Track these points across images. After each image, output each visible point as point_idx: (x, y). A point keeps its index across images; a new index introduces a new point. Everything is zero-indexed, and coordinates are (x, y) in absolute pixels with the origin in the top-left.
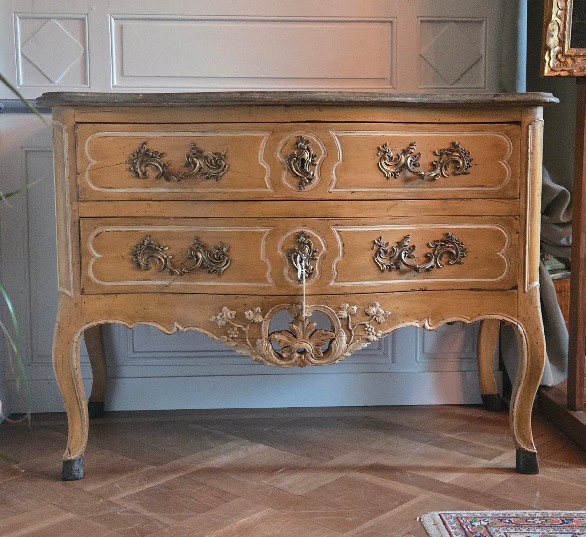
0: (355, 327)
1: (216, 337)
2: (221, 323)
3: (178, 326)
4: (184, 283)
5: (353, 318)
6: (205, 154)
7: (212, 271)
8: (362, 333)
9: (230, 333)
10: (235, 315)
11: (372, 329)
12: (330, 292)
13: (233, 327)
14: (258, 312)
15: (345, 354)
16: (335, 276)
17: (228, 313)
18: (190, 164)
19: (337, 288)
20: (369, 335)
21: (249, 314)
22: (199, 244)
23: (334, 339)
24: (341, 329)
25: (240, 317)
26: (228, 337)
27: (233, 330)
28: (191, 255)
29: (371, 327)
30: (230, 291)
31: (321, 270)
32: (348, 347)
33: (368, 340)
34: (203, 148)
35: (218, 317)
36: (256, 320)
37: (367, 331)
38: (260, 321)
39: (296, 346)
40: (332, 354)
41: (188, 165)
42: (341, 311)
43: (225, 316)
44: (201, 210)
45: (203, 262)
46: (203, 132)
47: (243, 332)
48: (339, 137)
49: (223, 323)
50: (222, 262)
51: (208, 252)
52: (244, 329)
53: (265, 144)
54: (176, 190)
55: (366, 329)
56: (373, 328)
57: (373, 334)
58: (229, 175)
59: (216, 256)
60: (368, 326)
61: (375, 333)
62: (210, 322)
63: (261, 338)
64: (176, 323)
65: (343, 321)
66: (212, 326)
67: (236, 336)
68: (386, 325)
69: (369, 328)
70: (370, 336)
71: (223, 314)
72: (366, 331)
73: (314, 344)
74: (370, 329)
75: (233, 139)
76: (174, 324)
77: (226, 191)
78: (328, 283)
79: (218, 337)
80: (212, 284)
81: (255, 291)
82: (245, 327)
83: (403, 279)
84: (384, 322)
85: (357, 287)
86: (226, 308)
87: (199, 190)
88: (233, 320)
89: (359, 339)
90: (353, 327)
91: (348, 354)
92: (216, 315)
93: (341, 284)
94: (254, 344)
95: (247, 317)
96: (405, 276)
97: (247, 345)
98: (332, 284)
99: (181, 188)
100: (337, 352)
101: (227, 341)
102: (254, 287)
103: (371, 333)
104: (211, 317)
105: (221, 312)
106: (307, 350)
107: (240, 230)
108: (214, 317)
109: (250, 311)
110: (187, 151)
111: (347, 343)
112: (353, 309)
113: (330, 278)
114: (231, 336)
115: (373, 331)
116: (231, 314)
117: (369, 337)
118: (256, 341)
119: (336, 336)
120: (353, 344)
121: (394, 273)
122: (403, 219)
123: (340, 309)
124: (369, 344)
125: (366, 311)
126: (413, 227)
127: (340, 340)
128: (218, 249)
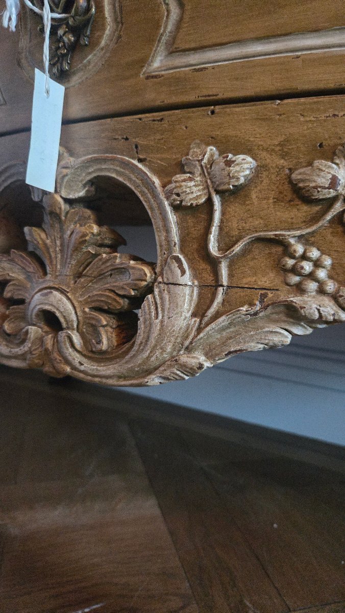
0: (237, 248)
5: (236, 209)
8: (268, 279)
11: (317, 264)
12: (150, 98)
15: (184, 358)
19: (175, 81)
20: (300, 289)
23: (149, 290)
24: (177, 253)
29: (314, 253)
32: (199, 330)
33: (293, 313)
37: (294, 270)
39: (37, 302)
40: (135, 348)
42: (180, 177)
55: (290, 262)
56: (328, 262)
57: (321, 291)
60: (299, 249)
61: (331, 286)
65: (190, 221)
69: (304, 257)
70: (305, 298)
72: (285, 271)
73: (87, 302)
74: (307, 267)
89: (251, 304)
90: (225, 247)
91: (199, 358)
93: (194, 58)
98: (158, 63)
100: (153, 343)
103: (312, 286)
106: (62, 320)
111: (199, 312)
112: (229, 163)
113: (151, 39)
115: (322, 274)
117: (297, 300)
119: (155, 280)
120: (223, 320)
123: (181, 168)
124: (298, 331)
125: (294, 176)
127: (166, 296)
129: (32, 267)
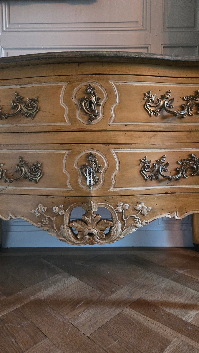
0: (128, 218)
1: (34, 224)
2: (37, 214)
3: (11, 216)
4: (14, 188)
5: (126, 212)
6: (24, 100)
7: (31, 180)
8: (132, 222)
9: (43, 221)
10: (47, 210)
11: (139, 219)
12: (110, 194)
13: (45, 217)
14: (61, 208)
15: (121, 237)
16: (114, 184)
17: (42, 208)
18: (15, 107)
19: (115, 192)
20: (137, 223)
21: (55, 209)
22: (23, 162)
23: (113, 226)
24: (118, 220)
25: (49, 211)
26: (42, 224)
27: (45, 219)
28: (18, 169)
29: (138, 218)
30: (43, 193)
31: (104, 179)
32: (122, 232)
33: (136, 227)
34: (23, 96)
35: (36, 211)
36: (60, 213)
37: (136, 220)
38: (63, 214)
39: (87, 231)
40: (111, 237)
41: (13, 108)
42: (117, 208)
43: (40, 210)
44: (24, 139)
45: (25, 174)
46: (23, 85)
47: (52, 221)
48: (116, 86)
49: (39, 214)
50: (38, 174)
51: (28, 167)
52: (52, 219)
53: (64, 90)
54: (7, 126)
55: (135, 219)
56: (140, 218)
57: (139, 223)
58: (40, 114)
59: (33, 170)
60: (136, 217)
61: (141, 222)
62: (31, 213)
63: (63, 225)
64: (10, 214)
65: (119, 214)
66: (32, 216)
67: (47, 223)
68: (148, 216)
69: (137, 218)
70: (138, 224)
71: (39, 209)
72: (134, 221)
73: (99, 230)
74: (137, 220)
75: (43, 89)
76: (9, 214)
77: (38, 125)
78: (109, 189)
79: (36, 224)
80: (32, 188)
81: (59, 194)
82: (53, 218)
83: (160, 186)
84: (147, 215)
85: (128, 191)
86: (41, 205)
87: (22, 125)
88: (45, 213)
89: (130, 226)
90: (126, 218)
91: (122, 236)
92: (35, 209)
93: (118, 189)
94: (59, 229)
95: (54, 211)
96: (162, 184)
97: (55, 230)
98: (111, 189)
99: (10, 124)
100: (115, 235)
101: (42, 226)
102: (59, 191)
103: (138, 222)
104: (32, 210)
105: (38, 207)
106: (95, 234)
107: (49, 152)
108: (33, 210)
109: (56, 207)
110: (13, 98)
111: (122, 229)
112: (126, 206)
113: (110, 184)
114: (44, 223)
115: (139, 220)
116: (44, 209)
117: (136, 225)
118: (60, 227)
119: (114, 224)
120: (126, 229)
121: (154, 182)
122: (161, 145)
123: (117, 206)
124: (136, 229)
125: (134, 207)
126: (167, 150)
127: (117, 227)
128: (35, 165)
129: (84, 224)
